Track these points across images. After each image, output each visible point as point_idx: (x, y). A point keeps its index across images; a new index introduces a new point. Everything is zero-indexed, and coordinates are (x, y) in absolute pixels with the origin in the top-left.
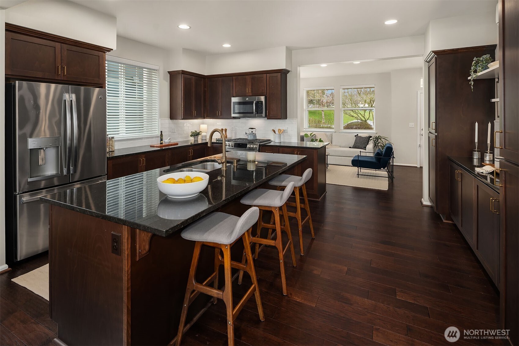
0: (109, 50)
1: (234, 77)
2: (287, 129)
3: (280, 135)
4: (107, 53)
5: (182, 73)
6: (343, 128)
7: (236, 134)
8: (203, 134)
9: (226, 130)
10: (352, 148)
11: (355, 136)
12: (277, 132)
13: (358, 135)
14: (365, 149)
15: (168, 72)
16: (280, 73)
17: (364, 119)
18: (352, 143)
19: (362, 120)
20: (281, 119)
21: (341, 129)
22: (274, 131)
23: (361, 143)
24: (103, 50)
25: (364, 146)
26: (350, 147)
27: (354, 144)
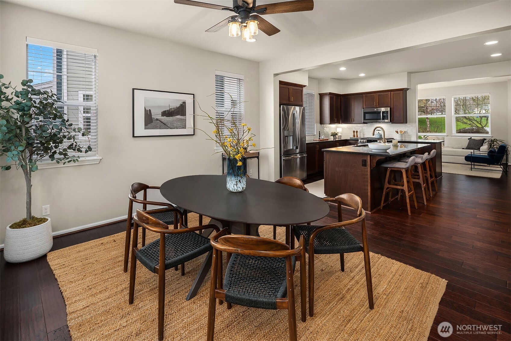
0: (305, 86)
1: (364, 95)
2: (407, 131)
3: (402, 135)
4: (304, 88)
5: (329, 94)
6: (455, 133)
7: (364, 134)
8: (339, 134)
9: (357, 132)
10: (465, 149)
11: (469, 139)
12: (399, 133)
13: (471, 138)
14: (479, 150)
15: (319, 94)
16: (402, 91)
17: (480, 126)
18: (465, 146)
19: (478, 127)
20: (403, 123)
21: (453, 133)
22: (397, 132)
23: (475, 144)
24: (302, 86)
25: (478, 147)
26: (463, 149)
27: (468, 146)
